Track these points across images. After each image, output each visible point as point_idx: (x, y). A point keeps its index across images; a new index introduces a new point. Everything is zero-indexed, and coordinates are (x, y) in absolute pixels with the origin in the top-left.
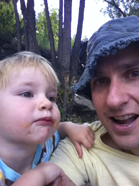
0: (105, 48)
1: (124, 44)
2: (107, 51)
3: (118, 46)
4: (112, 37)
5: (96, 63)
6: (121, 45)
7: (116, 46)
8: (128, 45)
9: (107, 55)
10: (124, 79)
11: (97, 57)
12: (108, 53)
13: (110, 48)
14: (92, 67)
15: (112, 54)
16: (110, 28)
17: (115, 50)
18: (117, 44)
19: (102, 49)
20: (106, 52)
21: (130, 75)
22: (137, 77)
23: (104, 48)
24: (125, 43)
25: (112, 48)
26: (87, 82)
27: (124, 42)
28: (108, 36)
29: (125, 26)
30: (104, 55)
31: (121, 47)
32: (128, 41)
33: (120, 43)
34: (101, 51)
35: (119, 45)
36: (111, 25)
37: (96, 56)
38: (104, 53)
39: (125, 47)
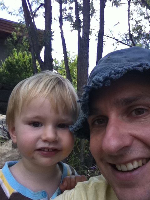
0: (98, 79)
1: (118, 73)
2: (100, 82)
3: (111, 76)
4: (109, 68)
5: (87, 97)
6: (115, 75)
7: (110, 76)
8: (124, 74)
9: (100, 87)
10: (125, 117)
11: (89, 90)
12: (100, 85)
13: (103, 78)
14: (83, 102)
15: (106, 85)
16: (109, 60)
17: (109, 81)
18: (110, 74)
19: (94, 80)
20: (98, 83)
21: (134, 113)
22: (141, 116)
23: (96, 79)
24: (120, 73)
25: (106, 79)
26: (82, 120)
27: (119, 71)
28: (105, 68)
29: (125, 57)
30: (96, 87)
31: (114, 77)
32: (124, 70)
33: (114, 73)
34: (93, 82)
35: (113, 74)
36: (110, 57)
37: (87, 89)
38: (96, 85)
39: (119, 77)
